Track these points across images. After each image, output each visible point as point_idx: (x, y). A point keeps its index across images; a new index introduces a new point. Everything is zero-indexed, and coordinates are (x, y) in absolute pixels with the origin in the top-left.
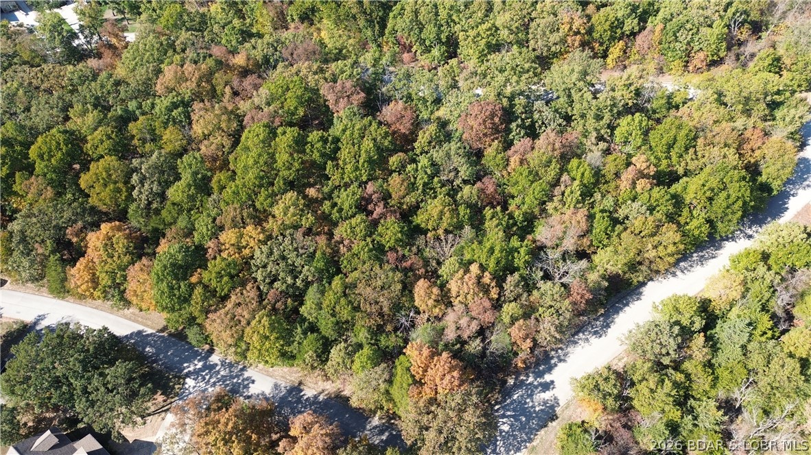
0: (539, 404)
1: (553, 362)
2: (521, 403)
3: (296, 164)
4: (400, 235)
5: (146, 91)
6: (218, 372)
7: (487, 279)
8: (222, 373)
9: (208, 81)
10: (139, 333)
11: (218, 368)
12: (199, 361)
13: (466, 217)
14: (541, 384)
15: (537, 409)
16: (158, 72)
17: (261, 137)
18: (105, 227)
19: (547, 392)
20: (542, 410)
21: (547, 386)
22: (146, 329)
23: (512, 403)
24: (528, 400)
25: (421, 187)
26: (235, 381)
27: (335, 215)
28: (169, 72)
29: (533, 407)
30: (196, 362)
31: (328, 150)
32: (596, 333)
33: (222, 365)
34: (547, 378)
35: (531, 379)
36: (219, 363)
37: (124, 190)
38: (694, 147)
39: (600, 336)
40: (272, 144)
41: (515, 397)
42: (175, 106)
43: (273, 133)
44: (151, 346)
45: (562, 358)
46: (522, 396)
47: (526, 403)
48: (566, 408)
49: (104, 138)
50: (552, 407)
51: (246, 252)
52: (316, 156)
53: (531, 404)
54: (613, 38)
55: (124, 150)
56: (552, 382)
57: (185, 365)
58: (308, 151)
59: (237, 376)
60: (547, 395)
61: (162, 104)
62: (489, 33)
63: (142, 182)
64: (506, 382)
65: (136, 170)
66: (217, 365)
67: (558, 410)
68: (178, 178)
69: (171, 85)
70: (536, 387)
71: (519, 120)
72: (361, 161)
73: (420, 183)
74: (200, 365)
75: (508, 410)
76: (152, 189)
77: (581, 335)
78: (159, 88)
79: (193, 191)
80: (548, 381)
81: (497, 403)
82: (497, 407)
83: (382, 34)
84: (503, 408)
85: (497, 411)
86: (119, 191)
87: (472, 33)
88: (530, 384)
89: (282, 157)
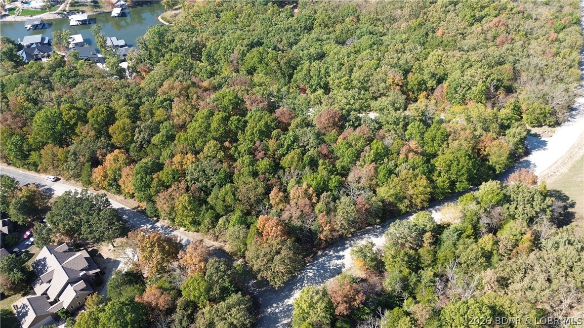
0: (333, 266)
1: (346, 246)
2: (323, 264)
5: (153, 94)
7: (311, 191)
9: (186, 91)
14: (336, 256)
15: (331, 268)
16: (161, 85)
19: (339, 260)
20: (334, 269)
21: (339, 258)
22: (126, 207)
23: (317, 263)
24: (327, 263)
28: (166, 84)
29: (329, 266)
31: (240, 126)
32: (376, 235)
34: (341, 253)
35: (331, 253)
38: (447, 140)
39: (378, 237)
41: (320, 261)
43: (212, 114)
44: (127, 215)
45: (352, 245)
46: (324, 260)
47: (325, 264)
48: (349, 270)
50: (340, 268)
51: (185, 167)
52: (233, 127)
54: (419, 90)
56: (344, 256)
57: (142, 226)
58: (229, 124)
60: (339, 262)
61: (159, 99)
63: (140, 132)
64: (317, 253)
65: (139, 127)
66: (159, 227)
67: (343, 270)
68: (159, 132)
69: (166, 91)
70: (333, 257)
71: (351, 122)
74: (150, 226)
75: (314, 266)
76: (144, 137)
77: (367, 235)
78: (160, 91)
80: (341, 255)
81: (309, 263)
82: (308, 265)
83: (289, 82)
84: (311, 265)
88: (330, 255)
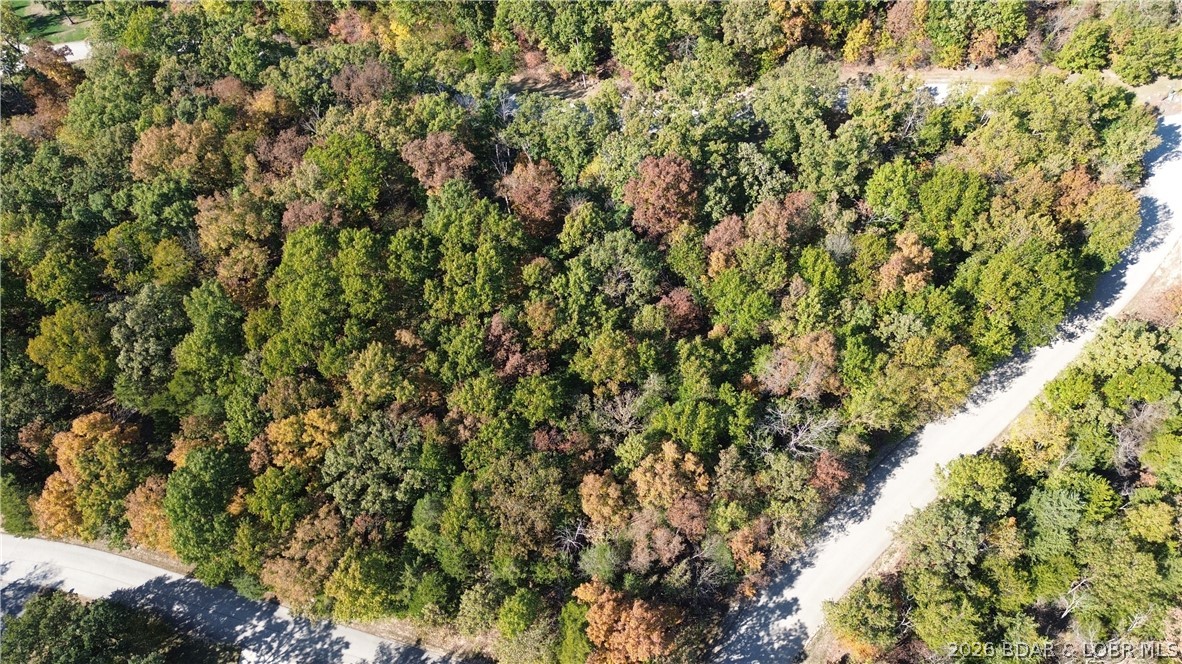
0: (779, 638)
1: (794, 567)
2: (752, 638)
3: (375, 293)
4: (551, 402)
6: (291, 634)
7: (690, 463)
8: (297, 636)
9: (216, 150)
10: (160, 581)
11: (289, 628)
12: (260, 619)
13: (650, 362)
14: (779, 606)
15: (776, 646)
16: (132, 138)
17: (314, 254)
18: (79, 425)
19: (789, 617)
20: (783, 647)
21: (788, 608)
22: (169, 574)
23: (738, 641)
24: (762, 634)
25: (575, 316)
26: (319, 646)
27: (446, 373)
29: (770, 643)
30: (254, 622)
31: (424, 262)
32: (854, 514)
33: (296, 622)
34: (788, 594)
35: (763, 599)
36: (291, 619)
37: (102, 357)
38: (988, 210)
39: (861, 520)
40: (334, 261)
41: (743, 630)
42: (166, 199)
43: (332, 243)
44: (181, 602)
45: (807, 560)
46: (752, 628)
47: (759, 638)
48: (818, 639)
49: (57, 271)
50: (798, 641)
51: (312, 452)
52: (406, 274)
53: (766, 640)
54: (852, 17)
55: (94, 287)
56: (795, 600)
57: (238, 628)
58: (392, 266)
59: (322, 639)
60: (788, 623)
61: (144, 201)
62: (659, 21)
63: (130, 337)
64: (726, 607)
66: (287, 623)
67: (805, 643)
68: (188, 328)
69: (155, 161)
70: (772, 611)
71: (719, 181)
72: (479, 282)
73: (574, 308)
74: (261, 626)
75: (734, 652)
76: (147, 350)
77: (832, 519)
78: (135, 168)
79: (214, 350)
80: (789, 599)
81: (717, 643)
82: (717, 649)
83: (488, 24)
84: (725, 649)
85: (717, 655)
86: (94, 359)
87: (632, 24)
88: (763, 607)
89: (352, 286)
